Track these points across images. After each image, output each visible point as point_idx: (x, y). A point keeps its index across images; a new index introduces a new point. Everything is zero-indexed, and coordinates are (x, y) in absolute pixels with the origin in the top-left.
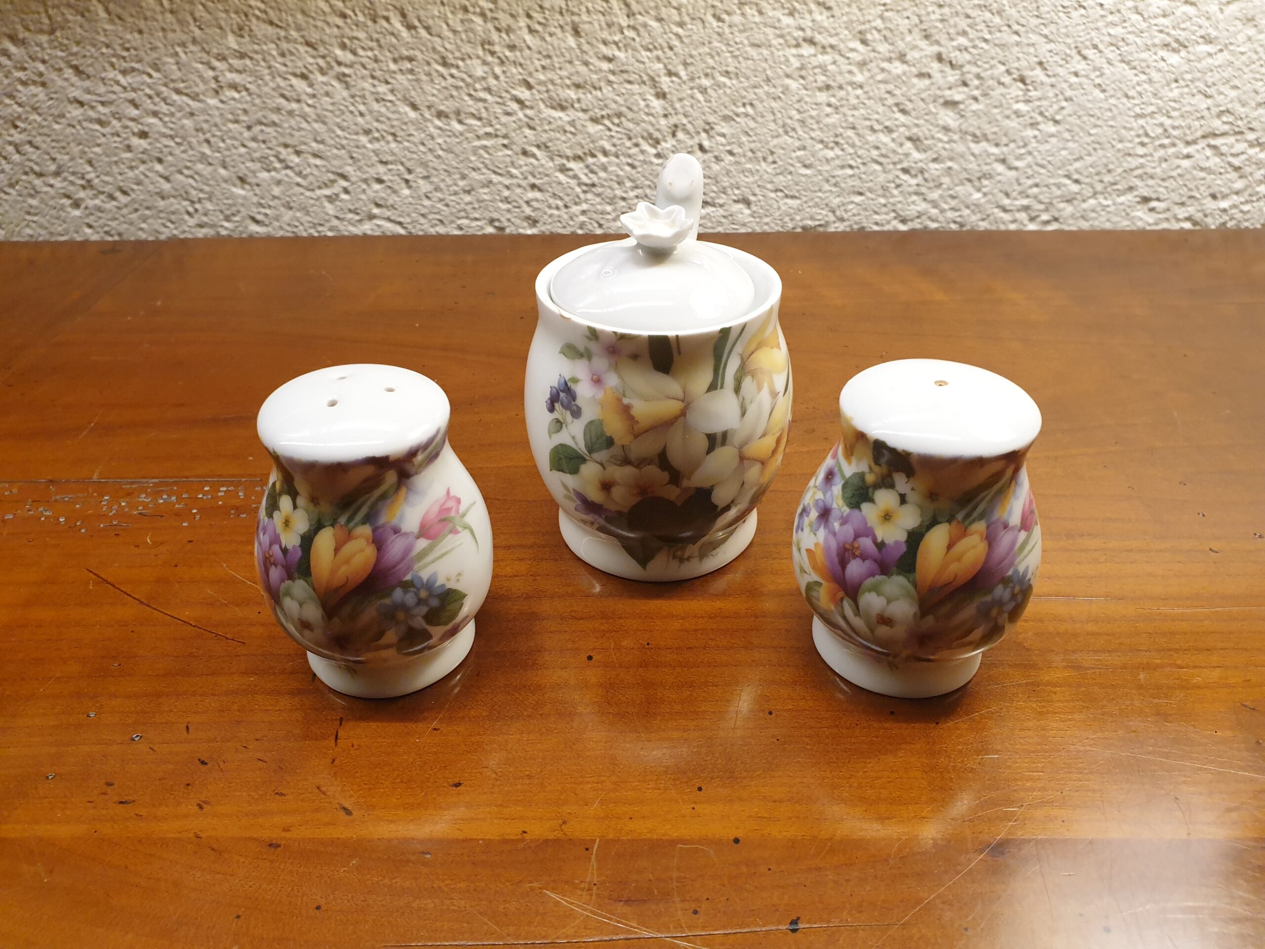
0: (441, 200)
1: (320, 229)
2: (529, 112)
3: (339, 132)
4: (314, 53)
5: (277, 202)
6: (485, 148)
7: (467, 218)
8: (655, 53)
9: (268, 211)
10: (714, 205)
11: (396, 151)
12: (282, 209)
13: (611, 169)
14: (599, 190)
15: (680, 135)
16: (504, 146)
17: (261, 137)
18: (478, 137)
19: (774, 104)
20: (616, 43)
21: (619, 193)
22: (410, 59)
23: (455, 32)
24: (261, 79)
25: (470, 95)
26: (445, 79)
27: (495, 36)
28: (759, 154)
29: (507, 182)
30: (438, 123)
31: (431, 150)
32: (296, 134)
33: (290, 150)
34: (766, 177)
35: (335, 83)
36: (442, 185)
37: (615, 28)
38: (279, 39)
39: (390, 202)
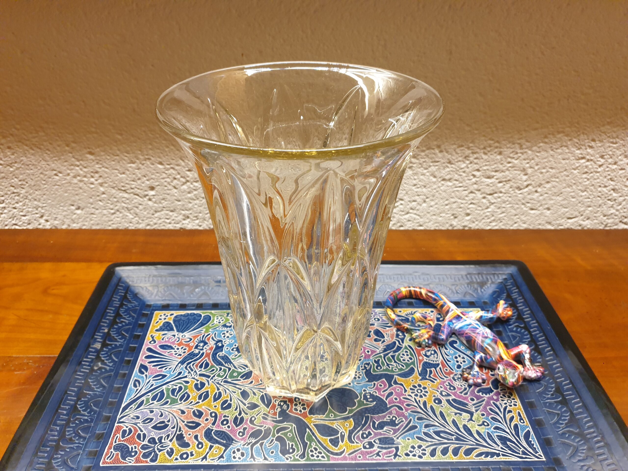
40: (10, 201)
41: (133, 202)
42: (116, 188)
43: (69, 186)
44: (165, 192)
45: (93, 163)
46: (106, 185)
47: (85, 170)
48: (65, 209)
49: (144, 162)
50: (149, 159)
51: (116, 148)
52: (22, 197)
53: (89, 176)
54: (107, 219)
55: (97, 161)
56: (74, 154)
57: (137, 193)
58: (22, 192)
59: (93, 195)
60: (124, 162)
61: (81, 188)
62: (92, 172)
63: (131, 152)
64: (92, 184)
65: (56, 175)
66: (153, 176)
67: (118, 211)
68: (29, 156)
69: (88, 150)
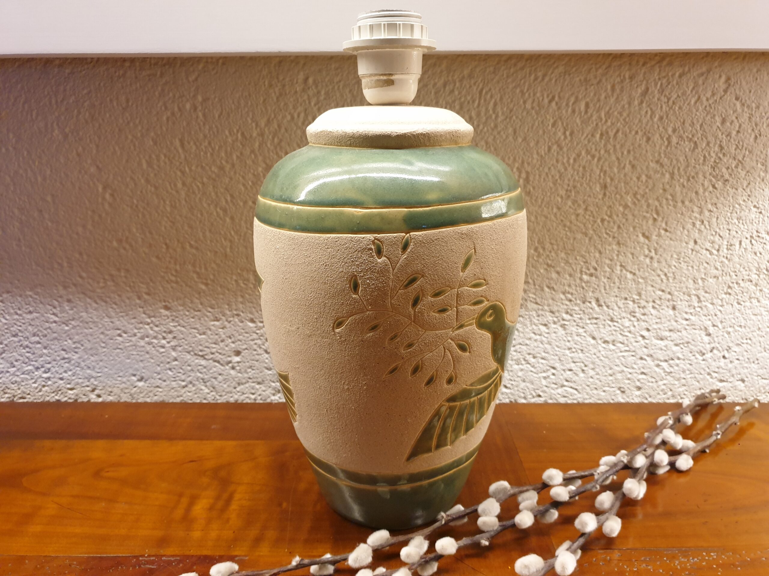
0: (598, 379)
1: (537, 391)
2: (647, 341)
3: (557, 349)
4: (553, 315)
5: (519, 379)
6: (623, 356)
7: (609, 386)
8: (709, 317)
9: (513, 383)
10: (727, 382)
11: (582, 357)
12: (521, 382)
13: (681, 365)
14: (673, 374)
15: (715, 351)
16: (633, 356)
17: (519, 350)
18: (621, 352)
19: (761, 339)
20: (691, 313)
21: (683, 376)
22: (596, 319)
23: (619, 308)
24: (525, 325)
25: (621, 334)
26: (610, 326)
27: (637, 310)
28: (752, 360)
29: (631, 371)
30: (604, 345)
31: (598, 357)
32: (536, 349)
33: (531, 356)
34: (754, 370)
35: (560, 328)
36: (600, 372)
37: (692, 307)
38: (539, 309)
39: (574, 379)
40: (57, 369)
41: (211, 371)
42: (192, 353)
43: (134, 350)
44: (253, 357)
45: (167, 321)
46: (180, 349)
47: (156, 329)
48: (124, 380)
49: (231, 319)
50: (238, 315)
51: (197, 301)
52: (74, 364)
53: (160, 336)
54: (176, 393)
55: (173, 318)
56: (145, 309)
57: (217, 359)
58: (74, 357)
59: (162, 363)
60: (206, 319)
61: (148, 353)
62: (165, 332)
63: (216, 306)
64: (163, 347)
65: (120, 335)
66: (241, 337)
67: (191, 383)
68: (91, 311)
69: (164, 304)
